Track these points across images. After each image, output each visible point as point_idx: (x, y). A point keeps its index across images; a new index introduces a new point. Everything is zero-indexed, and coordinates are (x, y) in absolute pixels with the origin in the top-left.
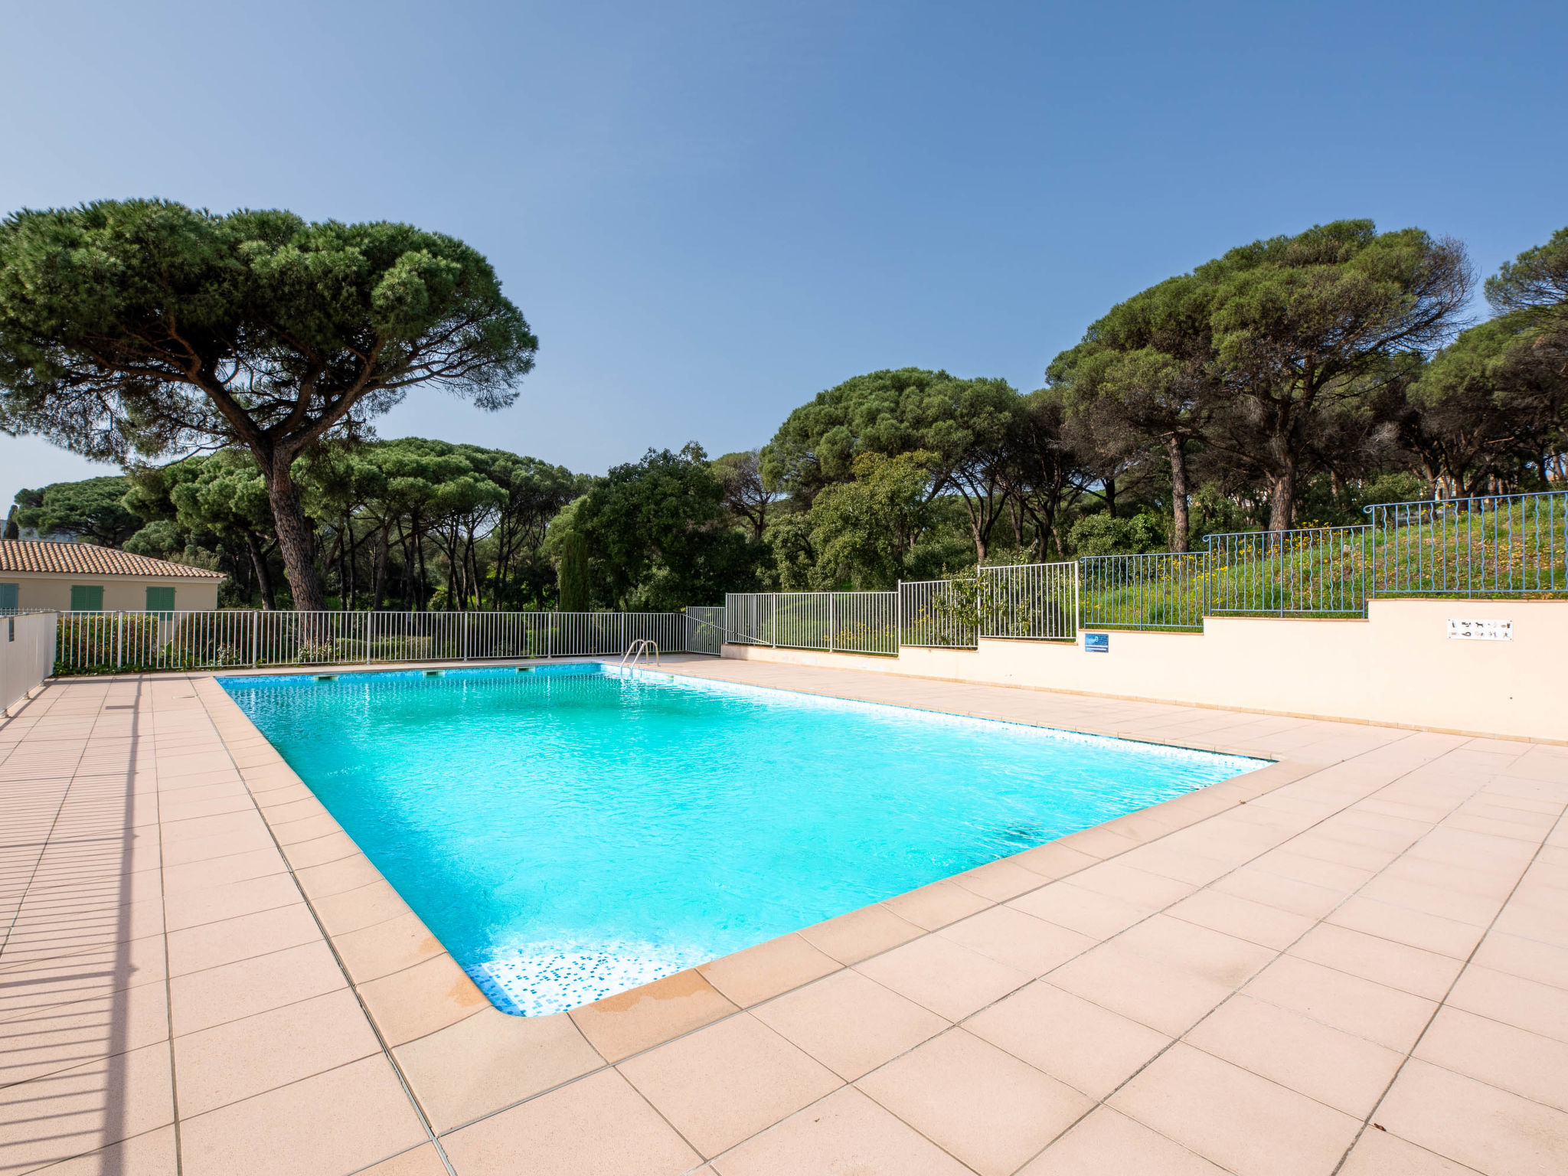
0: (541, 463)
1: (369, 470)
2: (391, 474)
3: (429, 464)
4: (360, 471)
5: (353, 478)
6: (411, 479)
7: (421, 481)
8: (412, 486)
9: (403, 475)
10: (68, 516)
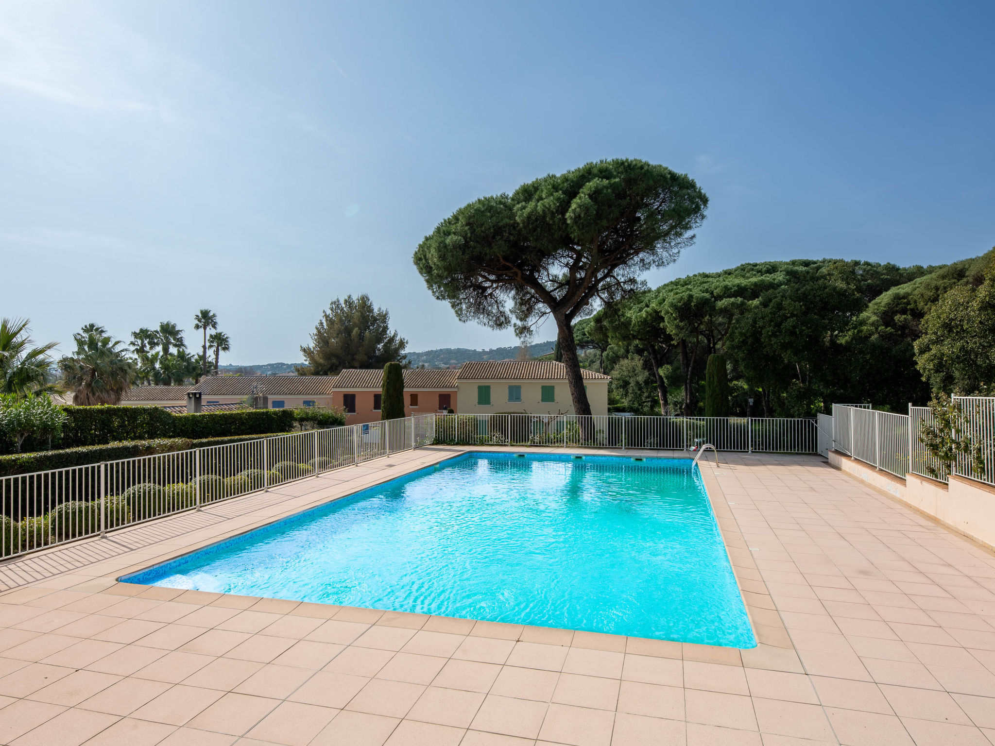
0: (867, 264)
1: (703, 297)
2: (719, 298)
3: (746, 285)
4: (697, 297)
5: (693, 304)
6: (732, 300)
7: (740, 299)
8: (733, 304)
9: (729, 296)
10: (582, 338)
